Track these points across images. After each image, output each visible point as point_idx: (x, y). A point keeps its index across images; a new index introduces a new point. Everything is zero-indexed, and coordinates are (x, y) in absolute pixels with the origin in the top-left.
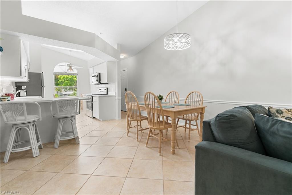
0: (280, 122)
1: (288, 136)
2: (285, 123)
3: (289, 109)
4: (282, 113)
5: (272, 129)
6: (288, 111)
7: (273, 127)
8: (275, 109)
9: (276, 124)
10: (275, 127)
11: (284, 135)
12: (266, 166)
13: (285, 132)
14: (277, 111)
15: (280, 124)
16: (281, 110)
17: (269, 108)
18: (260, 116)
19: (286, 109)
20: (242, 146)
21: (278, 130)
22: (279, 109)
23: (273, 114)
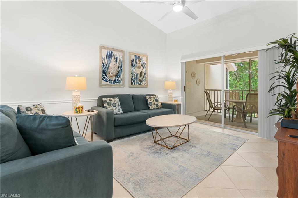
0: (47, 117)
1: (57, 127)
2: (51, 117)
3: (35, 105)
4: (31, 110)
5: (41, 126)
6: (35, 107)
7: (42, 124)
8: (24, 107)
9: (44, 120)
10: (44, 123)
11: (53, 127)
12: (45, 163)
13: (54, 125)
14: (27, 109)
15: (48, 119)
16: (29, 107)
17: (18, 107)
18: (24, 117)
19: (33, 106)
20: (10, 158)
21: (47, 125)
22: (27, 106)
23: (23, 112)
